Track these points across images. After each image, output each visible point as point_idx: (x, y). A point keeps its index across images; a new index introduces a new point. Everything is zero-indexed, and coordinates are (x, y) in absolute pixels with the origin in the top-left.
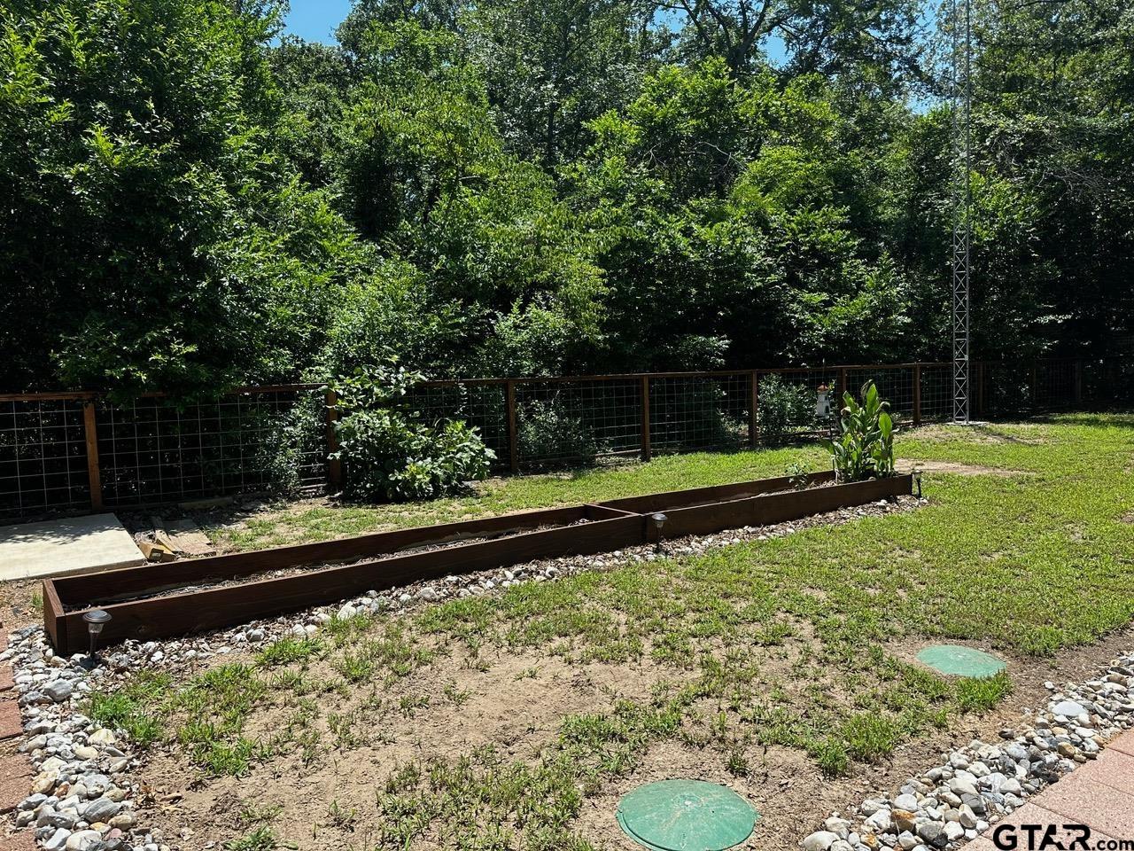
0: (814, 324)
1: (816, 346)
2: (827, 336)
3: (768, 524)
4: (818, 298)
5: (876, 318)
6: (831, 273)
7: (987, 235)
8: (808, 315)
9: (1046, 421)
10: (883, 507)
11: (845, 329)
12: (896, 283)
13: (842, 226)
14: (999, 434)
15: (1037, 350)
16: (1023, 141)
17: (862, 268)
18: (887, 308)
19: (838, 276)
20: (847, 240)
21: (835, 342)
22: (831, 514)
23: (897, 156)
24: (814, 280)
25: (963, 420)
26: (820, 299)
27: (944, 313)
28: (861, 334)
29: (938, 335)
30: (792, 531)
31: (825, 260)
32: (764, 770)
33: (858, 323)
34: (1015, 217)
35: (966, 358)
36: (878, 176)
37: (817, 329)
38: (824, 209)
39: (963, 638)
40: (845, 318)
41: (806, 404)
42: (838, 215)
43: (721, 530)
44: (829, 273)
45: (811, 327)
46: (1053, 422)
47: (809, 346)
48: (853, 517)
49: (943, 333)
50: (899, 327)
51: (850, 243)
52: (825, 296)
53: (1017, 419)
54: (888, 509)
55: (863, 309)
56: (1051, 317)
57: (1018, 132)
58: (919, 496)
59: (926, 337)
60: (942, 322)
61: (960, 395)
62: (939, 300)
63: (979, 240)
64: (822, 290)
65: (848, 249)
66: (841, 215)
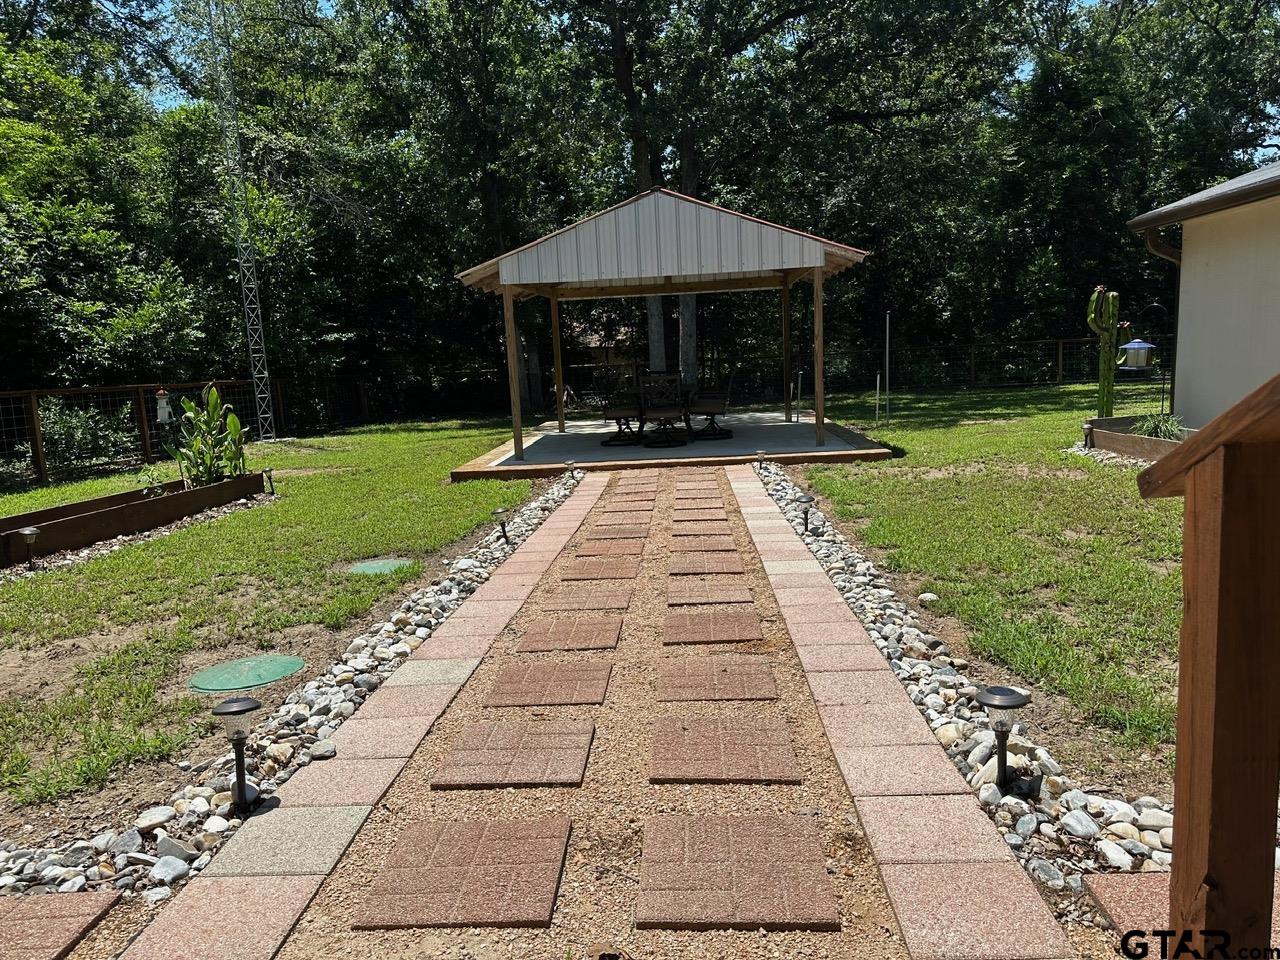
0: (92, 338)
1: (98, 364)
2: (112, 351)
3: (141, 531)
4: (91, 308)
5: (166, 332)
6: (103, 280)
7: (268, 251)
8: (82, 328)
9: (344, 434)
10: (246, 504)
11: (132, 344)
12: (183, 295)
13: (107, 226)
14: (310, 446)
15: (328, 367)
16: (287, 158)
17: (142, 274)
18: (176, 322)
19: (112, 284)
20: (117, 242)
21: (121, 359)
22: (199, 516)
23: (147, 152)
24: (82, 287)
25: (270, 438)
26: (94, 308)
27: (235, 330)
28: (152, 349)
29: (231, 353)
30: (168, 534)
31: (92, 265)
32: (288, 640)
33: (146, 337)
34: (293, 234)
35: (266, 374)
36: (129, 173)
37: (97, 344)
38: (81, 203)
39: (376, 556)
40: (130, 332)
41: (101, 430)
42: (100, 213)
43: (94, 543)
44: (100, 279)
45: (88, 341)
46: (353, 434)
47: (90, 364)
48: (222, 515)
49: (236, 349)
50: (192, 342)
51: (122, 247)
52: (100, 306)
53: (321, 434)
54: (250, 505)
55: (152, 321)
56: (336, 335)
57: (282, 149)
58: (272, 493)
59: (218, 354)
60: (233, 339)
61: (265, 412)
62: (226, 315)
63: (260, 254)
64: (95, 299)
65: (120, 255)
66: (104, 213)
